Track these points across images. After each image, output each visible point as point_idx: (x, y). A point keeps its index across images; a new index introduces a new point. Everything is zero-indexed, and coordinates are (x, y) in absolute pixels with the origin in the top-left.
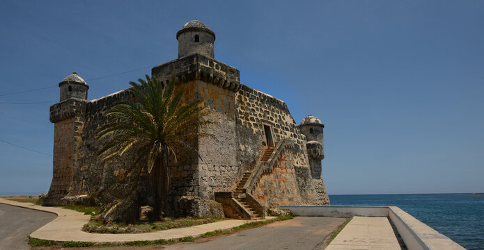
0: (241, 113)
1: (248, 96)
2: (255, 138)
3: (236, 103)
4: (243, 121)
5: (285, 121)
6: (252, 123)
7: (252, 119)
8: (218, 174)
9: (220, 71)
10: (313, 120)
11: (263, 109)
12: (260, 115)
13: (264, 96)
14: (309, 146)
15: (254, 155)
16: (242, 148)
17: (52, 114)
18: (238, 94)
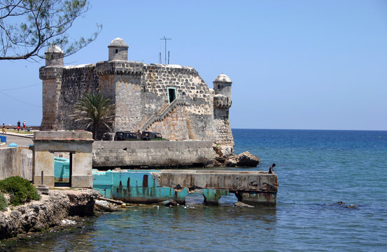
0: (149, 84)
1: (157, 72)
2: (159, 99)
3: (146, 78)
4: (149, 89)
5: (191, 83)
6: (157, 89)
7: (158, 87)
8: (128, 122)
9: (129, 68)
10: (221, 79)
11: (170, 78)
12: (166, 83)
13: (172, 69)
14: (215, 99)
15: (156, 110)
16: (147, 106)
17: (40, 73)
18: (148, 72)
